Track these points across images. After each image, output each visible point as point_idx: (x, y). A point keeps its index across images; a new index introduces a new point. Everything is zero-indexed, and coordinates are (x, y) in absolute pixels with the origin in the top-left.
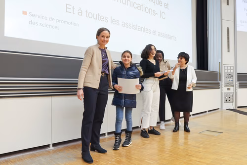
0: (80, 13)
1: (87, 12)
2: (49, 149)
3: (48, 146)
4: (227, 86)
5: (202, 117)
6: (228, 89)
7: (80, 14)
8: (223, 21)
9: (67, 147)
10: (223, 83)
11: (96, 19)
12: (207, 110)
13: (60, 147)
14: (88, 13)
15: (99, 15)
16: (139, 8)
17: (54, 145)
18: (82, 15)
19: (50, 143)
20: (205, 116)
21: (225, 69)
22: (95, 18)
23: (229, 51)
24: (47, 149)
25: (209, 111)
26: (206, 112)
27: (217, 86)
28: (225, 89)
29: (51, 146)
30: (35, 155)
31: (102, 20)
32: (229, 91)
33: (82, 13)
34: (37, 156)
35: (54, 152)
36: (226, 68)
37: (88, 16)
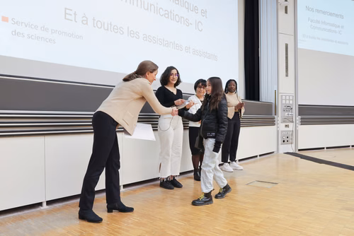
0: (85, 22)
1: (94, 20)
2: (42, 208)
3: (40, 204)
4: (284, 122)
5: (251, 163)
6: (286, 126)
8: (280, 35)
9: (67, 205)
10: (279, 118)
12: (258, 154)
13: (56, 205)
14: (95, 22)
16: (167, 16)
17: (49, 203)
18: (87, 24)
19: (43, 200)
20: (254, 162)
21: (282, 100)
22: (106, 28)
23: (287, 76)
24: (39, 209)
25: (260, 155)
26: (257, 156)
27: (271, 122)
28: (282, 126)
29: (45, 204)
30: (22, 217)
31: (116, 31)
32: (287, 129)
33: (87, 21)
34: (25, 219)
35: (49, 212)
36: (284, 97)
37: (95, 25)
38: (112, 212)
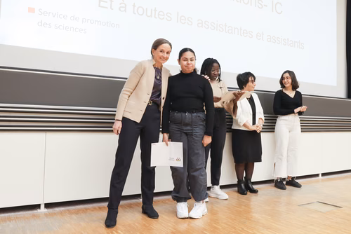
2: (39, 210)
3: (38, 206)
7: (123, 9)
9: (68, 210)
11: (151, 16)
13: (57, 209)
14: (136, 8)
15: (155, 10)
18: (125, 11)
22: (149, 14)
29: (42, 206)
31: (161, 17)
33: (125, 7)
37: (136, 12)
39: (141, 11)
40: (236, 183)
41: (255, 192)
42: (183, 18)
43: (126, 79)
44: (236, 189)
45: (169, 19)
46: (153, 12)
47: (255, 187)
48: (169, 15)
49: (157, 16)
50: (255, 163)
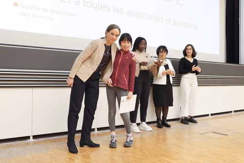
2: (29, 140)
7: (77, 3)
11: (96, 8)
14: (86, 3)
15: (99, 4)
17: (35, 137)
18: (79, 4)
19: (30, 135)
22: (95, 7)
24: (26, 141)
31: (103, 9)
33: (79, 2)
37: (86, 5)
38: (83, 146)
39: (89, 5)
40: (156, 120)
41: (168, 126)
42: (117, 9)
43: (82, 51)
44: (156, 124)
45: (108, 10)
46: (98, 5)
47: (169, 123)
48: (108, 7)
49: (100, 8)
50: (169, 107)
